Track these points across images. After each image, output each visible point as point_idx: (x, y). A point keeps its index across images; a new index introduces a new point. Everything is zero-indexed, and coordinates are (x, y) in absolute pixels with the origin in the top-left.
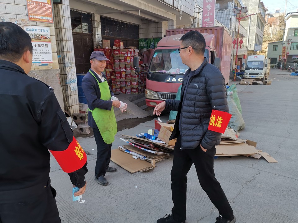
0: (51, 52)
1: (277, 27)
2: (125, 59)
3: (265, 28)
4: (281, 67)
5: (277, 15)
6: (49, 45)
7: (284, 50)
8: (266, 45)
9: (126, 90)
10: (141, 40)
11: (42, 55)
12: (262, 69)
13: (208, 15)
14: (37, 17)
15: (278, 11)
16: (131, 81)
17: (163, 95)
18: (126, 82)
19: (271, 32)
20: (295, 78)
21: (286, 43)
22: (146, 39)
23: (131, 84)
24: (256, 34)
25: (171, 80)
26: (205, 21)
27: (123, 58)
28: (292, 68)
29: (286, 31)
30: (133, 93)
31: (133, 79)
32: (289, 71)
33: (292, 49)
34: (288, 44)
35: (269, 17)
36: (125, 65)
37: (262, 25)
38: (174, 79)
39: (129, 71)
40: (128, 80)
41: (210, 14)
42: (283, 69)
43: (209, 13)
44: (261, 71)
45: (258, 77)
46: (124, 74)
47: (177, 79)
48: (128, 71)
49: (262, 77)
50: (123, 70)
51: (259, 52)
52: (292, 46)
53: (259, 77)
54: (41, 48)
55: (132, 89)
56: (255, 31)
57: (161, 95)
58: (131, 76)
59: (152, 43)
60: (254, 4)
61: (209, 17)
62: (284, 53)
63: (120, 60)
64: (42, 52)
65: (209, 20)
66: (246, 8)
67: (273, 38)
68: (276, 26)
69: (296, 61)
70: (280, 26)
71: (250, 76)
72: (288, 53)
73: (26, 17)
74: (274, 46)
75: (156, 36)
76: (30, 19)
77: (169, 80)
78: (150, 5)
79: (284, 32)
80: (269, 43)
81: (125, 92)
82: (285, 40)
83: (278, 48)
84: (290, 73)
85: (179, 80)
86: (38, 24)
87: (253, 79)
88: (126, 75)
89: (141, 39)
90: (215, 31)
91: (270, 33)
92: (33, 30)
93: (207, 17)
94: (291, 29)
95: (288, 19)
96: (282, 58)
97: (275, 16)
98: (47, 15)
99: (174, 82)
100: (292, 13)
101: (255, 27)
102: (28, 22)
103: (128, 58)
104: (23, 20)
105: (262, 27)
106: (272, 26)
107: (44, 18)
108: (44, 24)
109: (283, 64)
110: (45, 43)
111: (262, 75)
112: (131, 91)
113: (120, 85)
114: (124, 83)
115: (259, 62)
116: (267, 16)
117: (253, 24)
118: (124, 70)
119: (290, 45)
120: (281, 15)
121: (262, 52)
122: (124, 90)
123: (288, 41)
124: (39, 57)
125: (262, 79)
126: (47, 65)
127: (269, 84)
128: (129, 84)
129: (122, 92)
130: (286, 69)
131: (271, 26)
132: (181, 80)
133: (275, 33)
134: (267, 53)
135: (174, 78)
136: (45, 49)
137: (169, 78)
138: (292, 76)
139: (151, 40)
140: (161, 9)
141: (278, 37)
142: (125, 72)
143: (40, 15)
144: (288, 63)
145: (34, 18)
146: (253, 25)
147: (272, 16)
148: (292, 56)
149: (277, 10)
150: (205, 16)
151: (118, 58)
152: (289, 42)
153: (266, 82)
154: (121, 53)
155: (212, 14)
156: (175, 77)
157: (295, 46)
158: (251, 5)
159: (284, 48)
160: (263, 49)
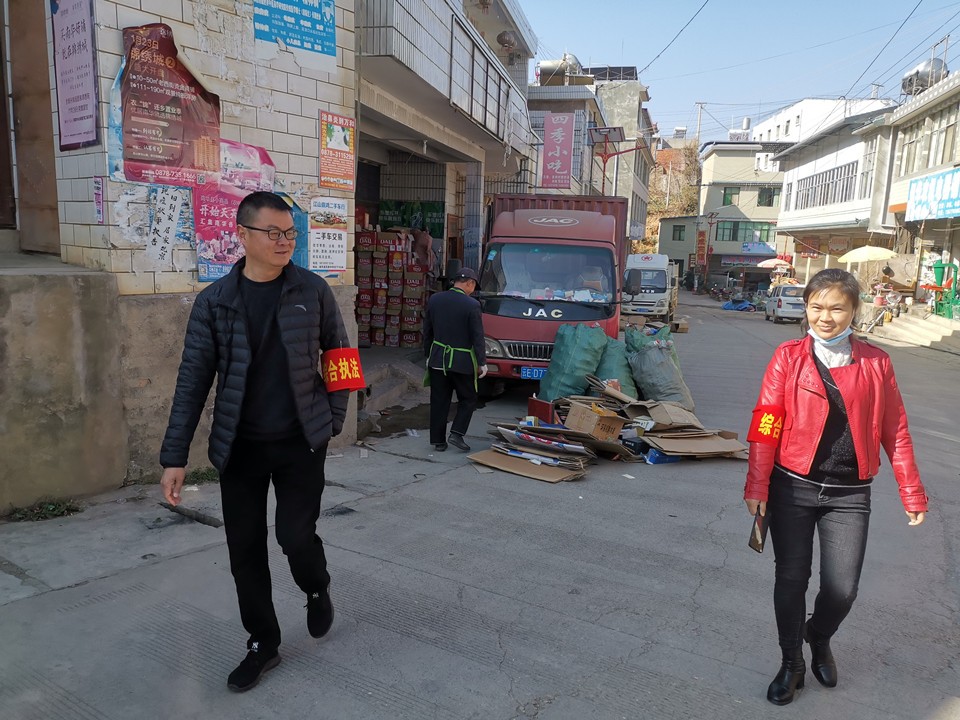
0: (345, 249)
1: (681, 177)
2: (389, 259)
3: (652, 177)
4: (696, 286)
5: (678, 144)
6: (344, 234)
7: (701, 242)
8: (654, 222)
9: (386, 336)
10: (386, 205)
11: (331, 255)
12: (664, 290)
13: (558, 155)
14: (332, 180)
15: (680, 134)
16: (401, 315)
17: (515, 347)
18: (388, 317)
19: (667, 186)
20: (736, 318)
21: (705, 221)
22: (399, 204)
23: (402, 320)
24: (633, 193)
25: (534, 313)
26: (549, 167)
27: (384, 255)
28: (721, 291)
29: (704, 192)
30: (406, 345)
31: (408, 308)
32: (715, 296)
33: (720, 237)
34: (711, 224)
35: (660, 146)
36: (388, 272)
37: (645, 168)
38: (541, 312)
39: (397, 289)
40: (394, 311)
41: (561, 152)
42: (699, 293)
43: (558, 148)
44: (660, 296)
45: (655, 313)
46: (382, 295)
47: (548, 313)
48: (395, 289)
49: (664, 313)
50: (381, 285)
51: (636, 241)
52: (720, 231)
53: (655, 310)
54: (332, 242)
55: (402, 333)
56: (630, 186)
57: (509, 348)
58: (403, 301)
59: (418, 215)
60: (628, 113)
61: (558, 158)
62: (701, 248)
63: (373, 260)
64: (332, 249)
65: (558, 167)
66: (621, 129)
67: (671, 206)
68: (677, 173)
69: (730, 270)
70: (688, 175)
71: (635, 307)
72: (712, 249)
73: (315, 181)
74: (676, 229)
75: (428, 196)
76: (322, 185)
77: (530, 314)
78: (447, 130)
79: (699, 192)
80: (661, 220)
81: (384, 342)
82: (701, 214)
83: (686, 234)
84: (721, 304)
85: (553, 314)
86: (332, 193)
87: (645, 316)
88: (388, 297)
89: (385, 203)
90: (609, 206)
91: (664, 190)
92: (323, 205)
93: (554, 159)
94: (714, 185)
95: (707, 157)
96: (697, 262)
97: (673, 146)
98: (346, 176)
99: (541, 318)
100: (717, 143)
101: (631, 174)
102: (318, 190)
103: (397, 257)
104: (311, 185)
105: (645, 175)
106: (669, 172)
107: (342, 181)
108: (339, 194)
109: (699, 279)
110: (338, 232)
111: (663, 305)
112: (401, 339)
113: (369, 322)
114: (382, 318)
115: (655, 273)
116: (654, 145)
117: (626, 166)
118: (385, 285)
119: (714, 226)
120: (688, 145)
121: (645, 242)
122: (379, 336)
123: (711, 217)
124: (328, 260)
125: (663, 316)
126: (336, 276)
127: (684, 331)
128: (395, 321)
129: (375, 341)
130: (708, 292)
131: (665, 173)
132: (557, 314)
133: (675, 192)
134: (657, 245)
135: (541, 310)
136: (337, 243)
137: (530, 310)
138: (725, 312)
139: (415, 206)
140: (464, 139)
141: (685, 202)
142: (387, 290)
143: (337, 176)
144: (713, 276)
145: (327, 182)
146: (625, 169)
147: (666, 145)
148: (720, 257)
149: (678, 131)
150: (550, 155)
151: (369, 255)
152: (714, 220)
153: (677, 326)
154: (378, 243)
155: (565, 153)
156: (542, 306)
157: (727, 232)
158: (619, 114)
159: (702, 234)
160: (648, 234)
